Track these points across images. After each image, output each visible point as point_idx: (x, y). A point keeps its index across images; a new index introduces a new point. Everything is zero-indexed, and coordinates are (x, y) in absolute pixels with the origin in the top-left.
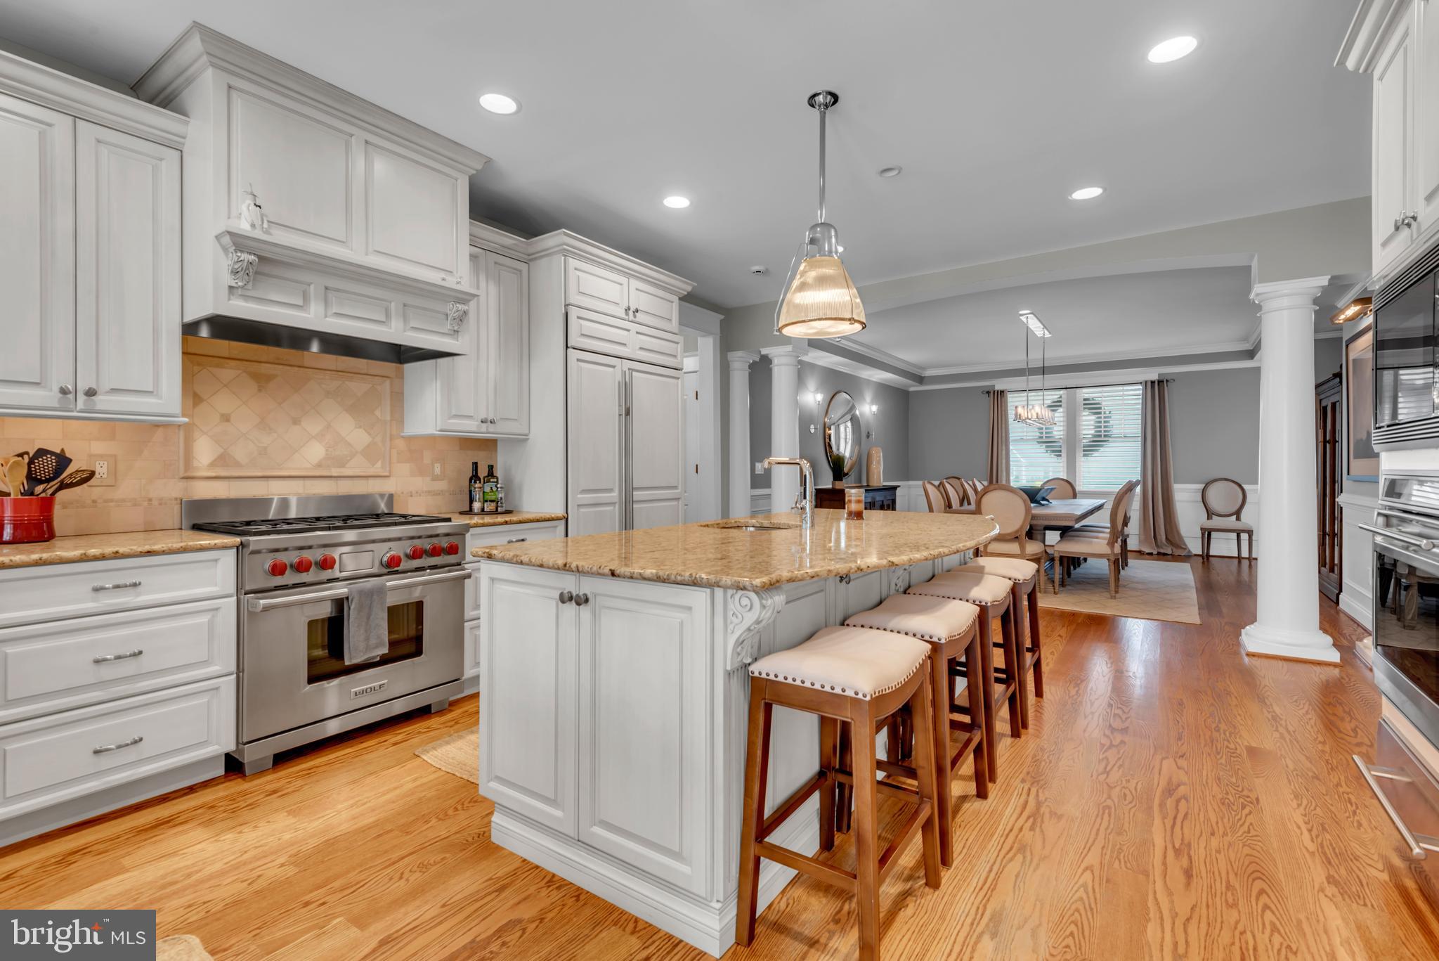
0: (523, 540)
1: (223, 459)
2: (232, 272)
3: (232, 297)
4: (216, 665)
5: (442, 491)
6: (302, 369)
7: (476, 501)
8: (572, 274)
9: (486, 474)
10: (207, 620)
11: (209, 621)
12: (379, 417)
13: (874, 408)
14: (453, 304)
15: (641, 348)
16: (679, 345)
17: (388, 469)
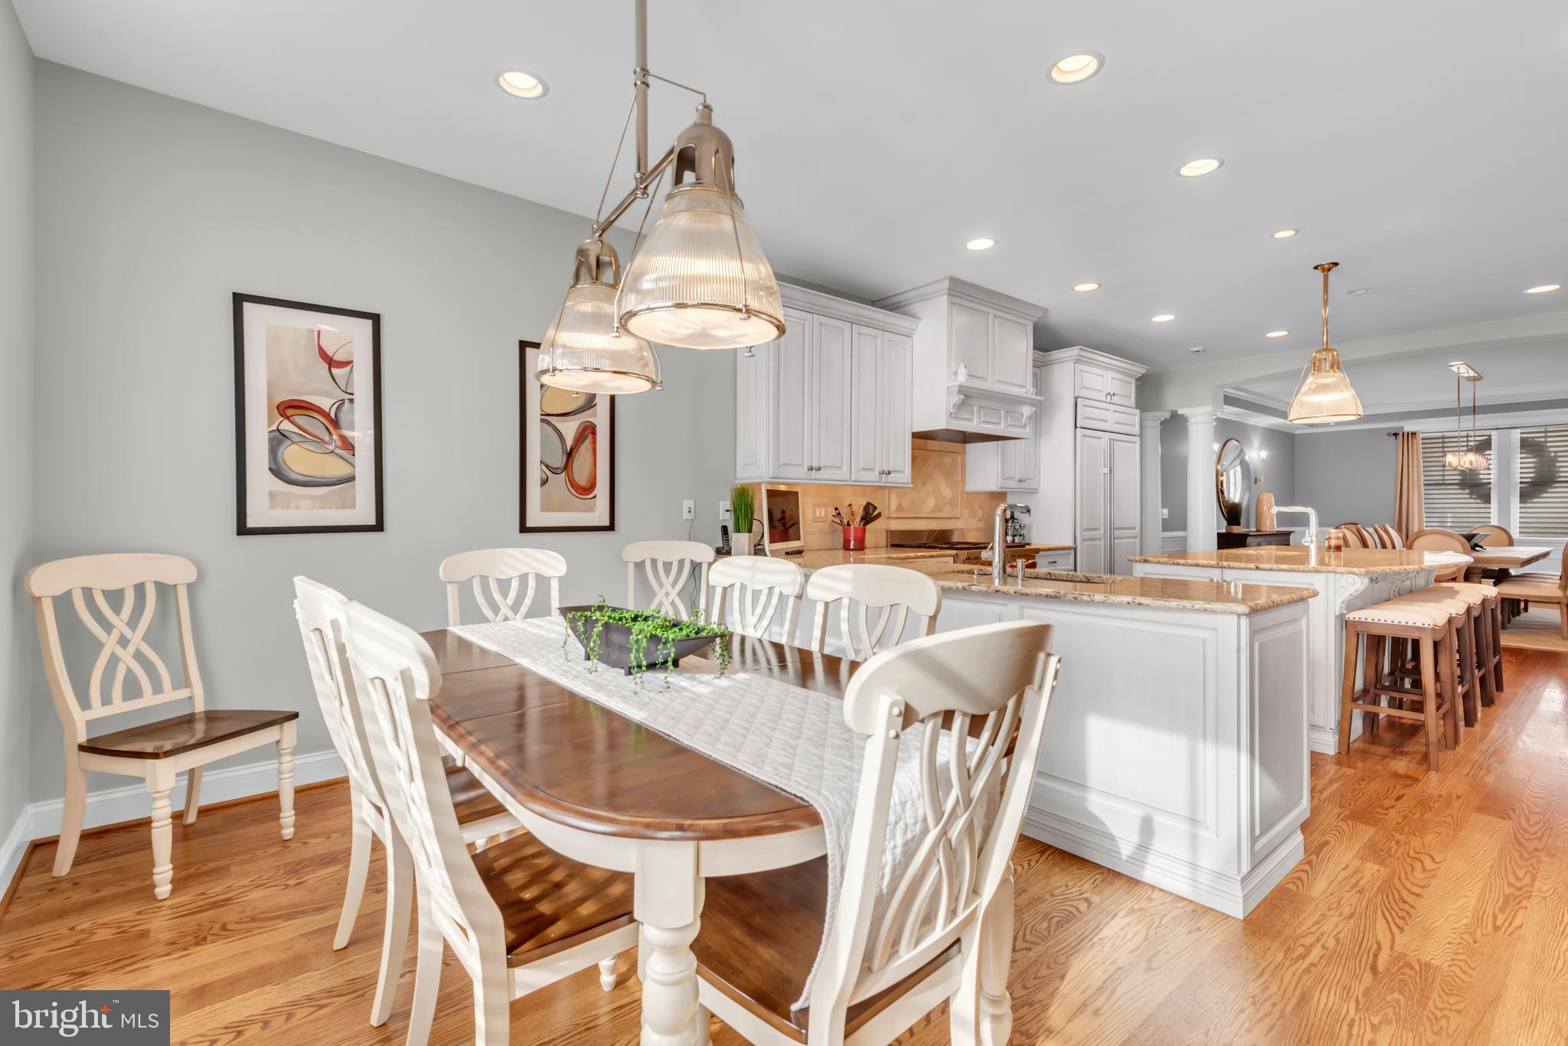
0: (1055, 562)
2: (954, 405)
3: (950, 418)
8: (1079, 375)
12: (956, 479)
13: (1264, 454)
14: (1027, 408)
15: (1115, 423)
16: (1137, 416)
17: (960, 514)
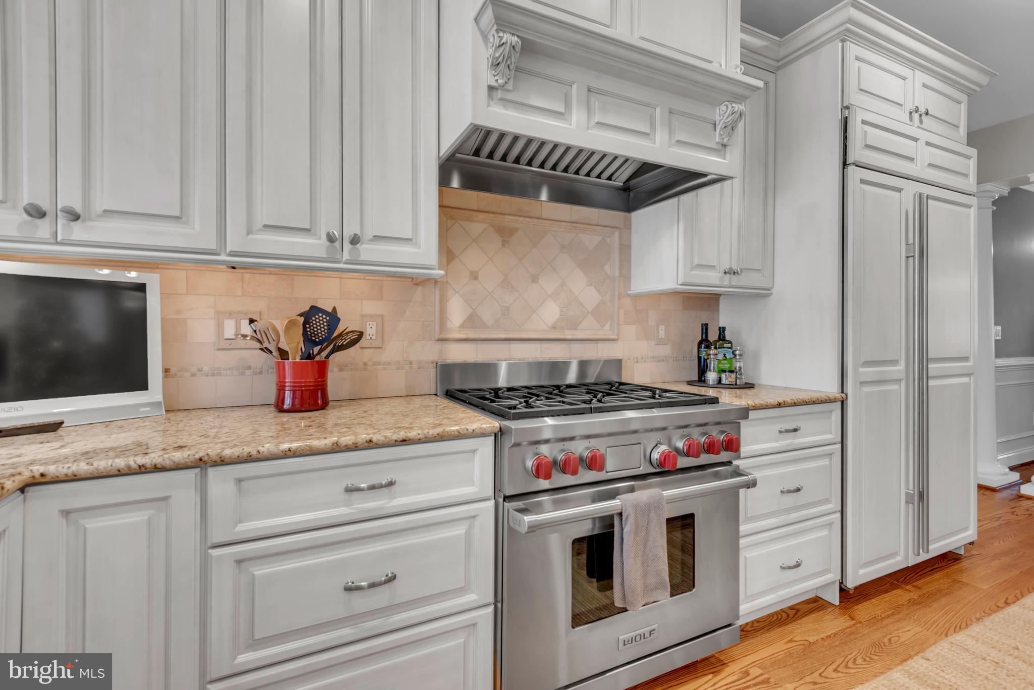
0: (795, 430)
1: (472, 320)
2: (492, 64)
3: (491, 103)
4: (473, 593)
5: (666, 357)
6: (540, 221)
7: (710, 371)
8: (853, 66)
9: (717, 338)
10: (463, 531)
11: (466, 532)
12: (609, 273)
14: (727, 106)
15: (930, 165)
16: (972, 160)
17: (616, 332)
